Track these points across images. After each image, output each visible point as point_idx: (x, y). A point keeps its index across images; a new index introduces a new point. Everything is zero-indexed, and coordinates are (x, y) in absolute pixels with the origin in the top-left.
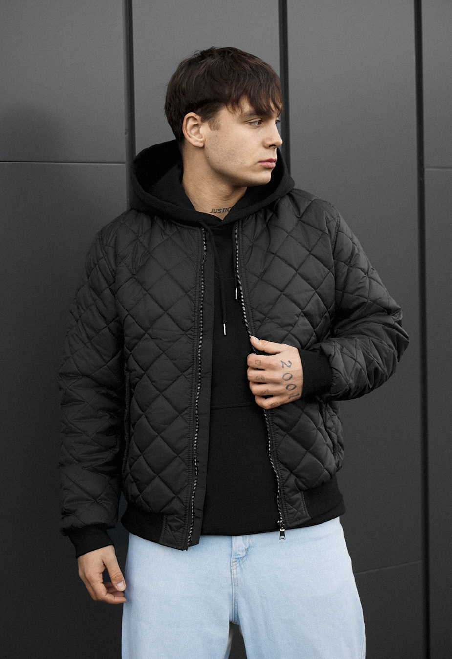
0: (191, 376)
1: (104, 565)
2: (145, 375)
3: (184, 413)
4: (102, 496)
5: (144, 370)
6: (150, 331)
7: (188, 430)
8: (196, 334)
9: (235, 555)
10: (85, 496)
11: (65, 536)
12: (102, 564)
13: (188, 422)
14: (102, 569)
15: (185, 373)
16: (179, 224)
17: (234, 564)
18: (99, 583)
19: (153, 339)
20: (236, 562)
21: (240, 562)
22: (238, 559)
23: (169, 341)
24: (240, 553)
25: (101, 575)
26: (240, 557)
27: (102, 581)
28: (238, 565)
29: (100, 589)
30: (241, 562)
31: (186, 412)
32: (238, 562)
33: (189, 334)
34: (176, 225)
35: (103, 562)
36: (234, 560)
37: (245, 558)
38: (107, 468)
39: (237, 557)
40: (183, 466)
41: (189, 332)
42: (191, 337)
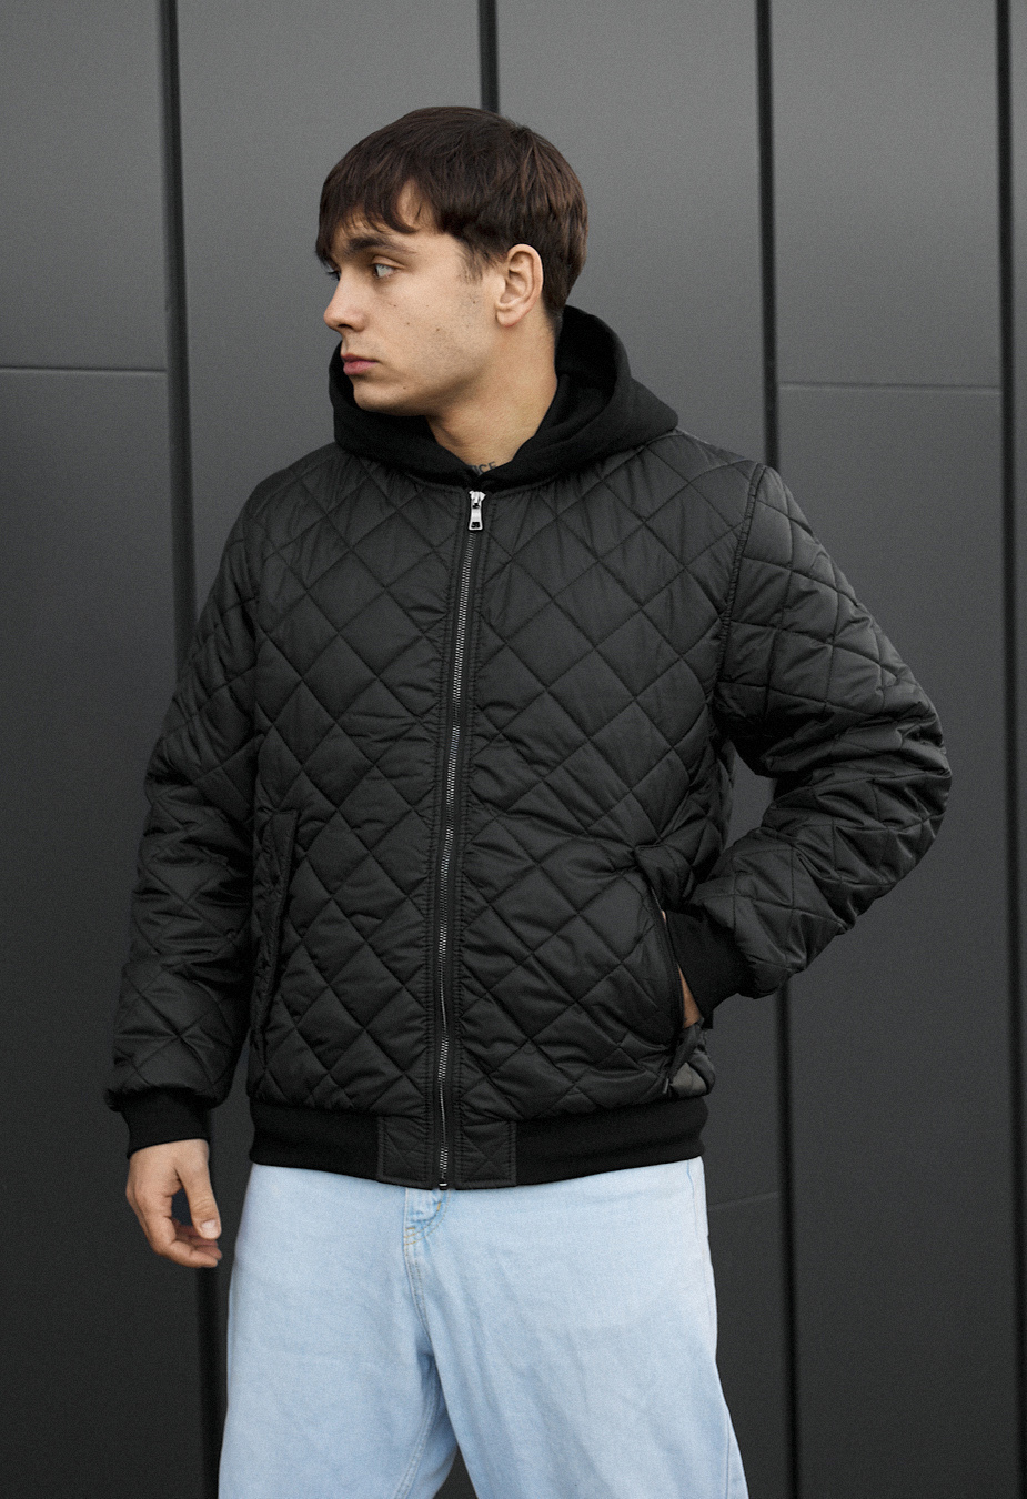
0: (430, 811)
1: (179, 1180)
2: (338, 815)
3: (417, 891)
4: (195, 1030)
5: (334, 803)
6: (344, 718)
7: (424, 929)
8: (443, 721)
9: (412, 1213)
10: (160, 1025)
11: (111, 1108)
12: (175, 1177)
13: (424, 912)
14: (175, 1189)
15: (419, 807)
16: (422, 482)
17: (410, 1232)
18: (160, 1216)
19: (350, 735)
20: (414, 1227)
21: (423, 1228)
22: (419, 1221)
23: (385, 740)
24: (421, 1209)
25: (169, 1201)
26: (421, 1217)
27: (169, 1213)
28: (419, 1235)
29: (161, 1229)
30: (426, 1230)
31: (420, 890)
32: (418, 1228)
33: (427, 722)
34: (415, 483)
35: (177, 1175)
36: (410, 1224)
37: (434, 1223)
38: (215, 975)
39: (416, 1217)
40: (414, 1007)
41: (429, 717)
42: (434, 728)
